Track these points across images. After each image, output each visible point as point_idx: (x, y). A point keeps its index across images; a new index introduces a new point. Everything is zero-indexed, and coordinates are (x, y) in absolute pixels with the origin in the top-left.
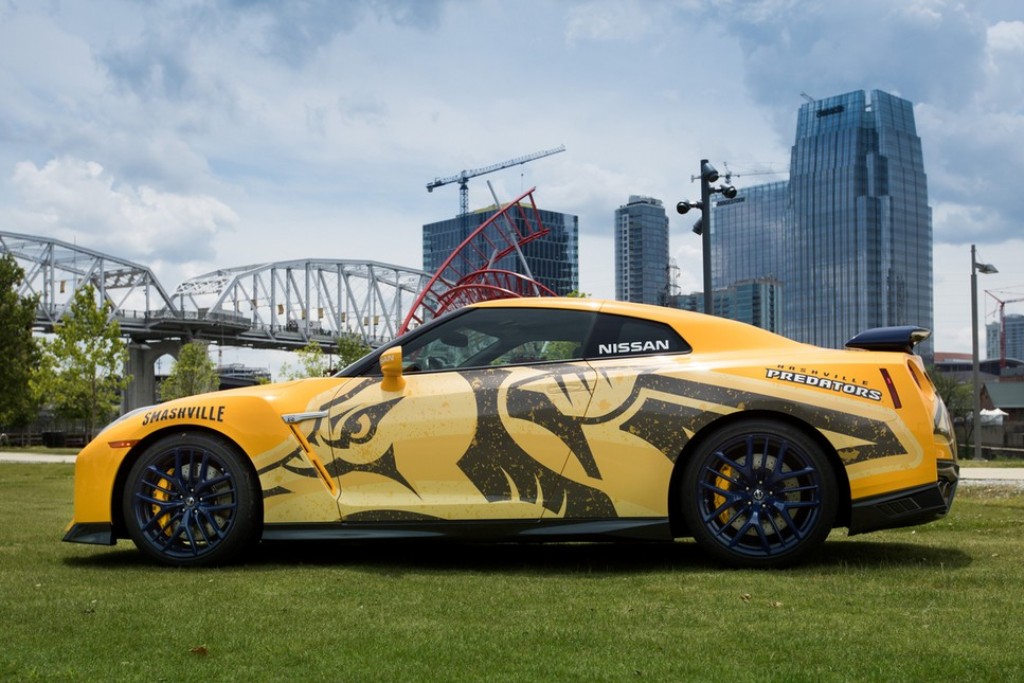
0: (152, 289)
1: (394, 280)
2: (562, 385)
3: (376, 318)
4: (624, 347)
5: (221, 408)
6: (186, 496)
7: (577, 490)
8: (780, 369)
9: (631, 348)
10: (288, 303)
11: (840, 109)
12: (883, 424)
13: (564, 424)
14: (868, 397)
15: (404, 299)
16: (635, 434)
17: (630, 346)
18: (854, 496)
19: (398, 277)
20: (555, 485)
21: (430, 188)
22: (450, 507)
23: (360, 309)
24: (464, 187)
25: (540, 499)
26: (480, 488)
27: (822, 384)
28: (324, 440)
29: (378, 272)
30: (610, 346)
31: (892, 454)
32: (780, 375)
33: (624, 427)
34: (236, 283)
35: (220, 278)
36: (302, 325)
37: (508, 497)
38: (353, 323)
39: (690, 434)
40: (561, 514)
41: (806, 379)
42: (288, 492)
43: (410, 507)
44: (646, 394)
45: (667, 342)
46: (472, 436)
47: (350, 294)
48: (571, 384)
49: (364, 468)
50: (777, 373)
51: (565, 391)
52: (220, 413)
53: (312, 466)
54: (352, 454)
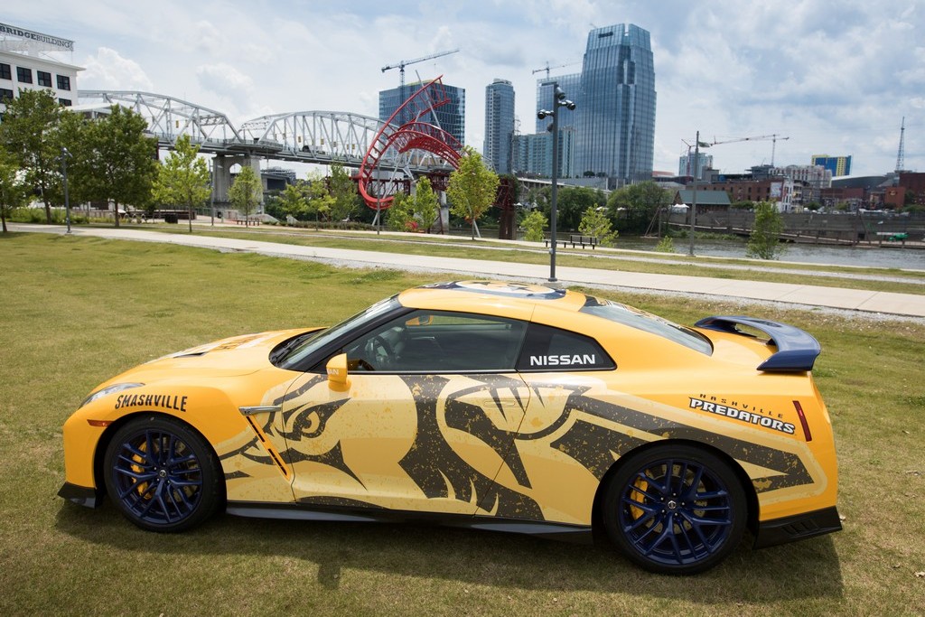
0: (227, 126)
1: (363, 123)
2: (497, 400)
3: (353, 145)
4: (553, 360)
5: (184, 398)
6: (159, 469)
7: (507, 494)
8: (702, 398)
9: (560, 361)
10: (304, 136)
11: (611, 34)
12: (795, 457)
13: (499, 438)
14: (783, 431)
15: (368, 135)
16: (564, 452)
17: (559, 359)
18: (762, 518)
19: (365, 122)
20: (488, 489)
21: (383, 70)
22: (393, 499)
23: (344, 140)
24: (402, 71)
25: (474, 499)
26: (420, 485)
27: (741, 417)
28: (278, 432)
29: (354, 119)
30: (540, 357)
31: (801, 483)
32: (703, 405)
33: (555, 445)
34: (274, 124)
35: (265, 121)
36: (311, 149)
37: (445, 495)
38: (340, 147)
39: (616, 457)
40: (493, 513)
41: (727, 410)
42: (248, 476)
43: (357, 496)
44: (576, 415)
45: (593, 356)
46: (413, 441)
47: (338, 131)
48: (505, 400)
49: (314, 458)
50: (700, 403)
51: (499, 406)
52: (183, 403)
53: (268, 454)
54: (303, 446)
